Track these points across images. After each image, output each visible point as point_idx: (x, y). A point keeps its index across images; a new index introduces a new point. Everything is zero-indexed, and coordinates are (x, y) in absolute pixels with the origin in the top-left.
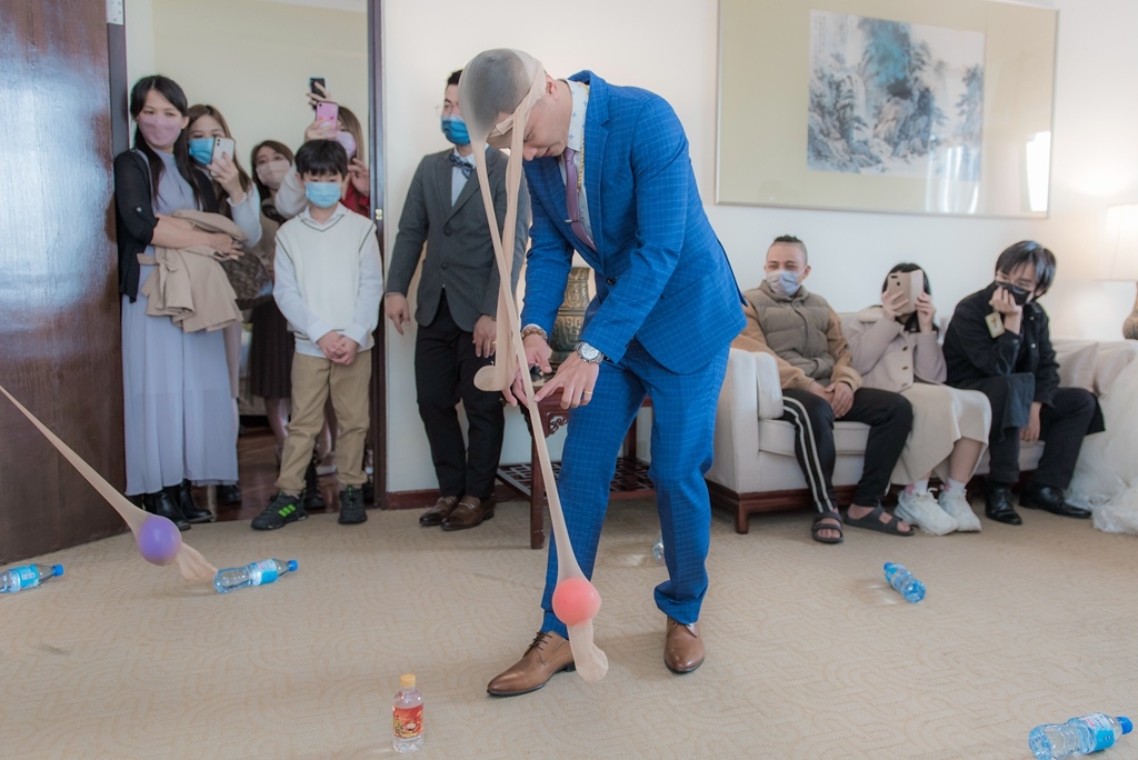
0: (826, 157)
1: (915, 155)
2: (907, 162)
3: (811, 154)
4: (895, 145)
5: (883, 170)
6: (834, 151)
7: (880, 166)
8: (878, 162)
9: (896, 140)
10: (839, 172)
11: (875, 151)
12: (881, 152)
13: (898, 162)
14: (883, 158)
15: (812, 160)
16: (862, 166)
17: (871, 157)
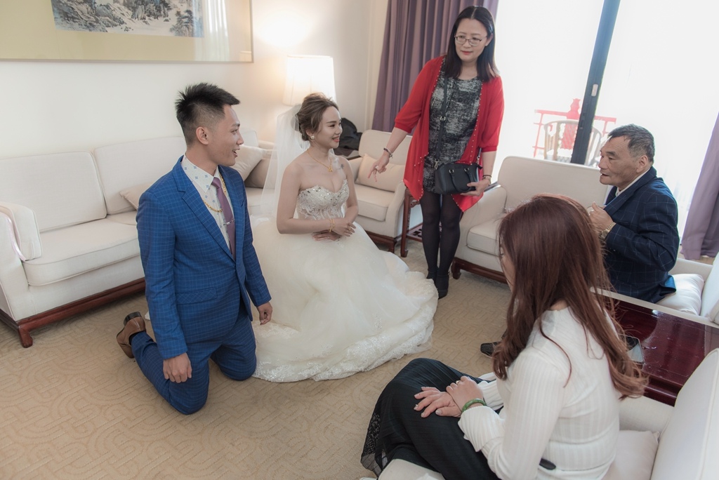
0: (73, 18)
1: (152, 18)
2: (146, 23)
3: (58, 16)
4: (134, 9)
5: (127, 29)
6: (80, 13)
7: (123, 26)
8: (122, 23)
9: (134, 4)
10: (87, 31)
11: (117, 14)
12: (123, 14)
13: (139, 23)
14: (125, 19)
15: (60, 20)
16: (108, 26)
17: (115, 19)
